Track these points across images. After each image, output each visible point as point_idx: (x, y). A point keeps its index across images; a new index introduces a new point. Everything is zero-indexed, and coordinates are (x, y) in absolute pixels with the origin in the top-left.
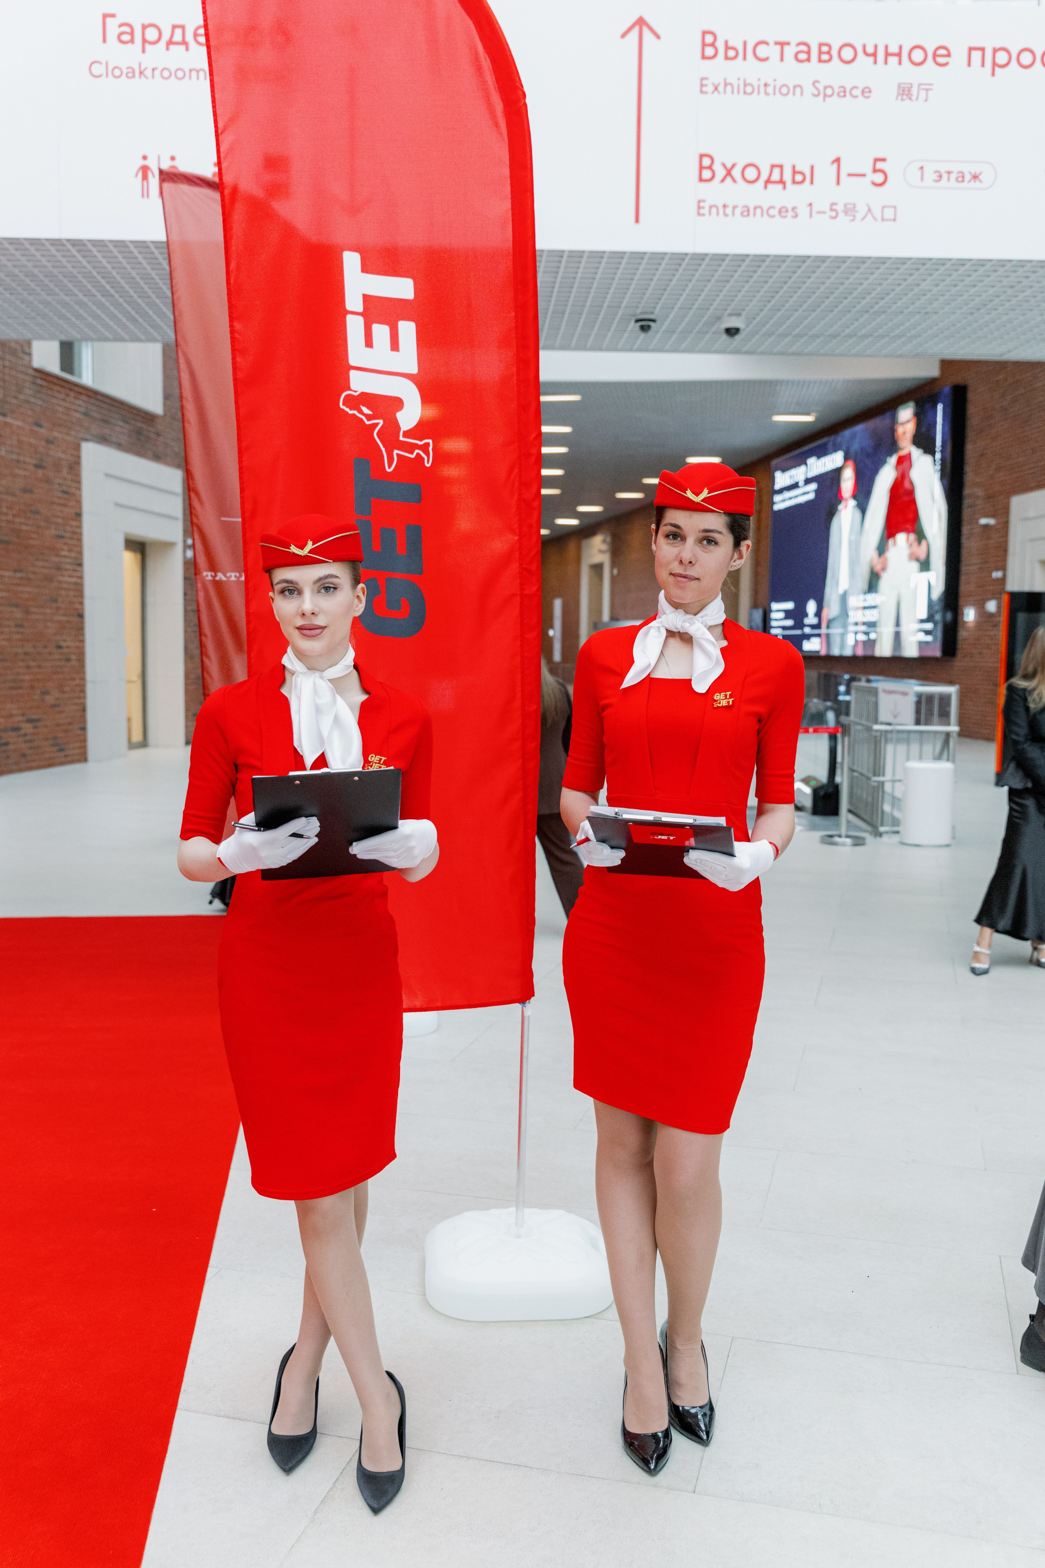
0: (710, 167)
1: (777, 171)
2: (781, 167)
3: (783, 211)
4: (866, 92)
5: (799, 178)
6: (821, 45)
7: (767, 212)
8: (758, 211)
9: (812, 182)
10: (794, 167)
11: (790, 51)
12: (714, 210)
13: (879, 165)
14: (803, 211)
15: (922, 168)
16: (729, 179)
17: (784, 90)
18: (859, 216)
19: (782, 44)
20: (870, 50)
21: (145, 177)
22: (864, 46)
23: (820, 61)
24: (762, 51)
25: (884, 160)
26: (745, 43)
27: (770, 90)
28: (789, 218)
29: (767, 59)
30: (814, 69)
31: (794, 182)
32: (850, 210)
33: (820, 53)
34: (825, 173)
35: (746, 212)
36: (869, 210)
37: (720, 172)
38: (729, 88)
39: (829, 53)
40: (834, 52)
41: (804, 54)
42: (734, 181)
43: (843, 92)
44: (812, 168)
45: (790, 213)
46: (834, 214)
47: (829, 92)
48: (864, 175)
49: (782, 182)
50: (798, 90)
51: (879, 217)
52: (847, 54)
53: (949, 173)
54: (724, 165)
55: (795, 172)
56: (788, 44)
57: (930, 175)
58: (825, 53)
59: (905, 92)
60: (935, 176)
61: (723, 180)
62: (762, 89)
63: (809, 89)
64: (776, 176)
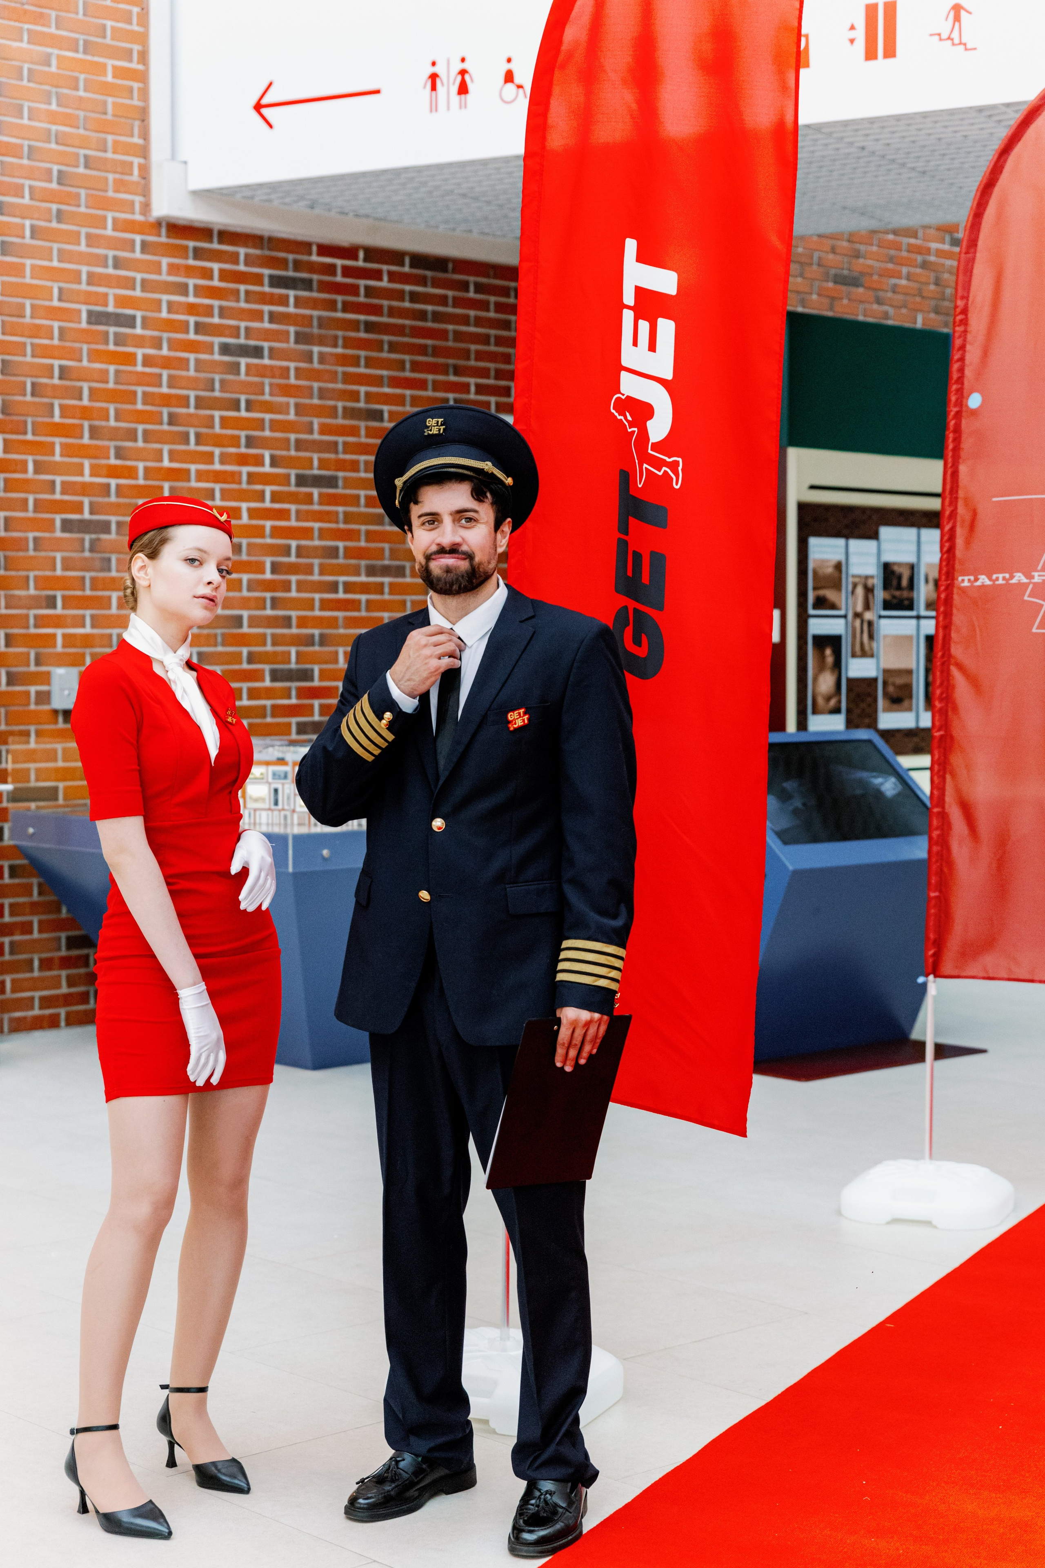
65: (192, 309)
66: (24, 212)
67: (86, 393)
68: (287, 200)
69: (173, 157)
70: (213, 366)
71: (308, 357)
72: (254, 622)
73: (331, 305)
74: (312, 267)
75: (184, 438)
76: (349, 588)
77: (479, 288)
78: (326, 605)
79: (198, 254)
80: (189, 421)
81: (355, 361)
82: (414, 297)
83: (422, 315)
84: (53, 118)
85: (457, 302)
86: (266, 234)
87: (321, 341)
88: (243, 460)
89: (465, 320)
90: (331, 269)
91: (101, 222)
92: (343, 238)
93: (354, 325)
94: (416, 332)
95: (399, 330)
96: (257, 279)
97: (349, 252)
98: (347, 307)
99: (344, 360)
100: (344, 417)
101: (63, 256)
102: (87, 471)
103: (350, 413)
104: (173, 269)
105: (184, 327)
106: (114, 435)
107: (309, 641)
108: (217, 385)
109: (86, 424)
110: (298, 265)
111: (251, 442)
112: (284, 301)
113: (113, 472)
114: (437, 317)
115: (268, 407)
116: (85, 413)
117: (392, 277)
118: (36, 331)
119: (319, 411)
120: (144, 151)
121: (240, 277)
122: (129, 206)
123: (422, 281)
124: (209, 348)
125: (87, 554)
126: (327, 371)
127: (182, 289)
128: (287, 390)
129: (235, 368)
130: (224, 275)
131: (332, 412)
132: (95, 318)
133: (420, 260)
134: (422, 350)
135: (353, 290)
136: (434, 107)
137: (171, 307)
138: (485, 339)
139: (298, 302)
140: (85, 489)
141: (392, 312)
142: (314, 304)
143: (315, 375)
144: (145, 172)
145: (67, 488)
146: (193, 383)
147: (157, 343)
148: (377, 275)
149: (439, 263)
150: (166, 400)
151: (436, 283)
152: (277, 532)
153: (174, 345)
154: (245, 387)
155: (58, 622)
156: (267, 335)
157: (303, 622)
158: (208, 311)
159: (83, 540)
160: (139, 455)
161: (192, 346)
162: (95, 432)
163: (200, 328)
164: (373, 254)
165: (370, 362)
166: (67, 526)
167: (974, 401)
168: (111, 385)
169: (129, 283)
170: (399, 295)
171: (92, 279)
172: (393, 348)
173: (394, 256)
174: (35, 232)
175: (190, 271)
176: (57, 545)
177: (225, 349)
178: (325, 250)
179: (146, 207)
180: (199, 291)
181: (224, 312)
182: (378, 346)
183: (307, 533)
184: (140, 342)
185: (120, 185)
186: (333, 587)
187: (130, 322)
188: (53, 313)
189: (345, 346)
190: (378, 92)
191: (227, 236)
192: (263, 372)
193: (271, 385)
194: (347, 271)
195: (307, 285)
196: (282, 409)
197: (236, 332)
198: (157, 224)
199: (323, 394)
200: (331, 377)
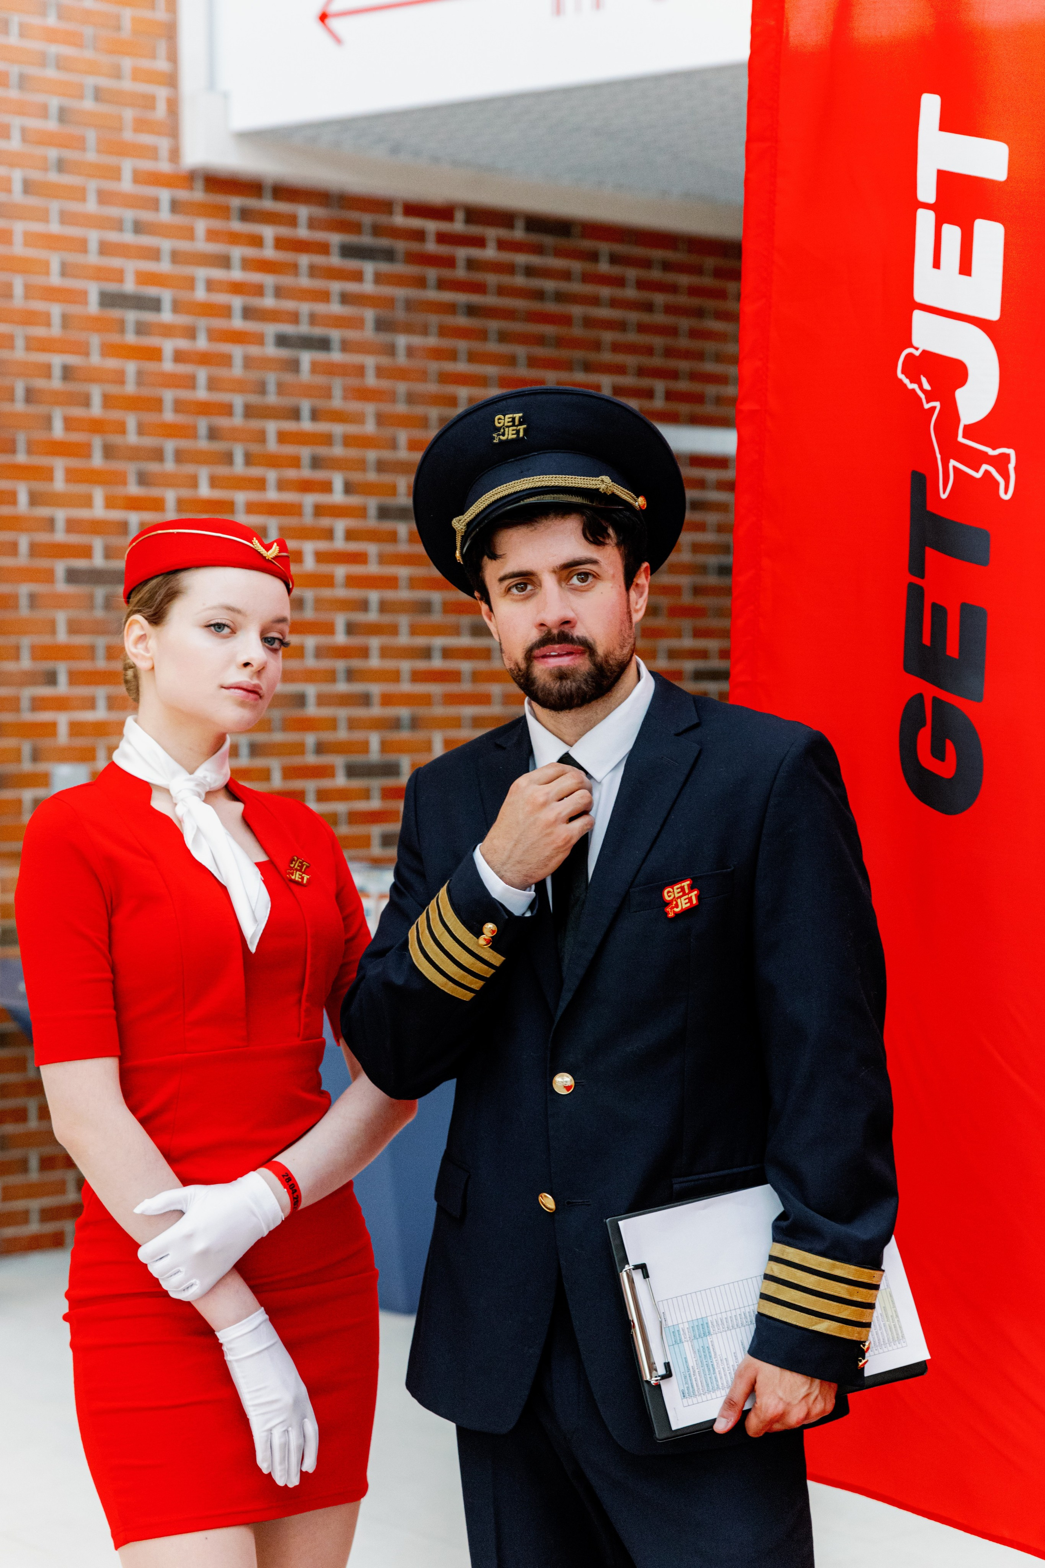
65: (237, 288)
66: (13, 160)
67: (97, 400)
68: (362, 144)
69: (211, 87)
70: (264, 363)
71: (390, 350)
72: (323, 700)
73: (421, 282)
74: (396, 232)
75: (228, 458)
76: (447, 653)
77: (615, 259)
78: (418, 677)
79: (246, 215)
80: (234, 435)
81: (452, 355)
82: (530, 271)
83: (539, 295)
84: (51, 36)
85: (587, 278)
86: (334, 189)
87: (408, 329)
88: (306, 486)
89: (595, 301)
90: (419, 235)
91: (115, 174)
92: (436, 193)
93: (451, 308)
94: (533, 317)
95: (510, 314)
96: (323, 248)
97: (444, 213)
98: (443, 284)
99: (438, 354)
101: (66, 218)
102: (99, 502)
104: (212, 235)
105: (226, 311)
106: (136, 454)
107: (395, 724)
108: (272, 387)
109: (97, 441)
110: (377, 230)
111: (317, 463)
112: (358, 276)
113: (134, 504)
114: (560, 297)
115: (338, 417)
116: (96, 426)
117: (502, 245)
118: (29, 318)
120: (171, 80)
121: (302, 246)
122: (152, 153)
123: (538, 250)
124: (259, 339)
125: (99, 613)
126: (416, 368)
127: (224, 262)
128: (364, 394)
129: (294, 366)
130: (281, 243)
132: (109, 300)
133: (535, 223)
134: (540, 340)
135: (449, 262)
137: (211, 286)
139: (379, 279)
140: (96, 527)
141: (502, 291)
142: (399, 280)
143: (401, 374)
144: (173, 106)
145: (72, 526)
146: (239, 386)
147: (190, 333)
148: (479, 242)
149: (562, 227)
150: (204, 409)
151: (559, 253)
152: (352, 581)
153: (214, 335)
154: (308, 391)
155: (61, 704)
156: (338, 321)
157: (387, 700)
158: (258, 290)
160: (168, 481)
161: (238, 337)
162: (109, 452)
163: (248, 313)
165: (473, 357)
166: (73, 576)
168: (131, 389)
169: (154, 254)
170: (509, 269)
171: (105, 249)
172: (504, 337)
173: (504, 218)
174: (28, 187)
175: (235, 238)
176: (60, 601)
177: (282, 341)
178: (413, 209)
179: (175, 154)
180: (248, 264)
181: (279, 292)
182: (482, 335)
183: (390, 582)
184: (168, 331)
185: (141, 125)
186: (426, 653)
187: (155, 305)
188: (52, 294)
189: (439, 336)
191: (283, 192)
192: (331, 370)
193: (342, 387)
194: (442, 238)
195: (389, 255)
196: (358, 419)
197: (294, 318)
198: (190, 178)
199: (412, 398)
200: (423, 376)
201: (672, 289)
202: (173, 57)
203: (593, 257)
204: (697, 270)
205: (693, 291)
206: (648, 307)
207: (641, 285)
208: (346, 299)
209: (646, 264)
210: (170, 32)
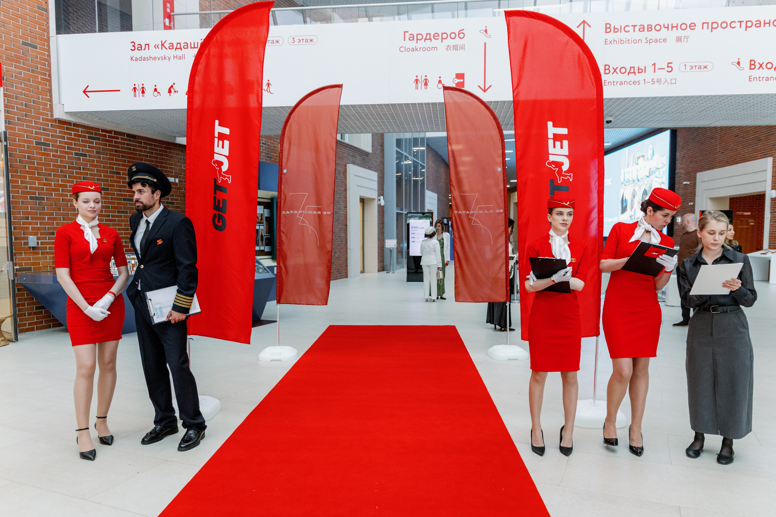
0: (608, 69)
1: (632, 69)
2: (634, 67)
3: (634, 83)
4: (665, 40)
5: (640, 71)
6: (648, 25)
7: (629, 83)
8: (626, 83)
9: (645, 72)
10: (638, 67)
11: (637, 28)
12: (610, 83)
13: (670, 65)
14: (642, 82)
15: (685, 65)
16: (615, 73)
17: (635, 41)
18: (662, 83)
19: (634, 26)
20: (666, 26)
21: (417, 83)
22: (664, 25)
23: (648, 31)
24: (627, 29)
25: (671, 63)
26: (621, 26)
27: (630, 42)
28: (637, 85)
29: (629, 31)
30: (646, 34)
31: (639, 72)
32: (659, 81)
33: (648, 28)
34: (650, 69)
35: (621, 83)
36: (666, 80)
37: (612, 70)
38: (615, 42)
39: (651, 28)
40: (653, 28)
41: (642, 29)
42: (617, 73)
43: (656, 41)
44: (645, 67)
45: (637, 83)
46: (653, 82)
47: (651, 41)
48: (664, 69)
49: (634, 73)
50: (640, 41)
51: (670, 83)
52: (658, 28)
53: (696, 66)
54: (613, 68)
55: (639, 69)
56: (636, 26)
57: (688, 68)
58: (650, 28)
59: (679, 39)
60: (690, 68)
61: (613, 73)
62: (627, 41)
63: (644, 41)
64: (632, 70)
65: (66, 143)
66: (15, 114)
67: (36, 163)
68: (92, 117)
69: (60, 103)
70: (73, 158)
71: (100, 158)
73: (106, 145)
74: (100, 135)
77: (145, 143)
79: (67, 129)
80: (67, 172)
81: (113, 159)
82: (128, 144)
83: (130, 149)
84: (23, 89)
85: (139, 147)
86: (87, 125)
87: (103, 154)
89: (141, 151)
90: (105, 136)
91: (38, 118)
92: (108, 128)
93: (112, 150)
94: (128, 153)
95: (124, 152)
96: (85, 137)
97: (110, 132)
98: (110, 146)
99: (109, 159)
100: (110, 173)
101: (27, 126)
102: (37, 184)
103: (111, 172)
104: (60, 132)
105: (64, 148)
106: (45, 174)
108: (74, 163)
109: (36, 171)
110: (96, 134)
112: (92, 143)
113: (45, 184)
114: (134, 150)
115: (89, 170)
116: (36, 168)
117: (122, 139)
118: (20, 146)
119: (103, 172)
120: (51, 101)
121: (80, 136)
122: (47, 115)
123: (130, 141)
124: (72, 154)
125: (38, 206)
126: (105, 161)
127: (64, 138)
128: (94, 166)
129: (79, 159)
130: (75, 135)
131: (107, 172)
132: (37, 143)
133: (129, 135)
134: (131, 158)
135: (112, 142)
136: (135, 96)
137: (60, 142)
138: (147, 156)
139: (96, 144)
140: (36, 188)
141: (122, 148)
142: (101, 144)
143: (102, 162)
144: (51, 106)
145: (31, 188)
146: (67, 163)
147: (56, 151)
148: (118, 138)
149: (134, 137)
150: (60, 166)
151: (133, 142)
153: (61, 152)
154: (82, 164)
155: (30, 224)
156: (88, 151)
158: (71, 144)
159: (37, 202)
160: (52, 180)
161: (67, 153)
162: (38, 174)
163: (68, 148)
164: (116, 133)
165: (117, 160)
166: (32, 198)
167: (285, 171)
168: (43, 161)
169: (48, 135)
170: (124, 144)
171: (36, 133)
172: (122, 157)
173: (123, 134)
175: (65, 133)
176: (29, 203)
177: (76, 154)
178: (103, 131)
179: (52, 115)
180: (68, 138)
181: (75, 145)
182: (119, 156)
184: (51, 150)
185: (45, 109)
187: (48, 145)
188: (25, 141)
189: (109, 156)
190: (119, 91)
191: (75, 125)
192: (87, 161)
193: (89, 164)
194: (109, 137)
195: (99, 139)
196: (93, 170)
197: (79, 150)
198: (55, 120)
199: (104, 167)
200: (107, 163)
201: (157, 150)
202: (51, 96)
203: (141, 143)
204: (162, 147)
205: (160, 151)
206: (152, 153)
207: (150, 149)
208: (89, 147)
209: (151, 145)
210: (50, 91)
